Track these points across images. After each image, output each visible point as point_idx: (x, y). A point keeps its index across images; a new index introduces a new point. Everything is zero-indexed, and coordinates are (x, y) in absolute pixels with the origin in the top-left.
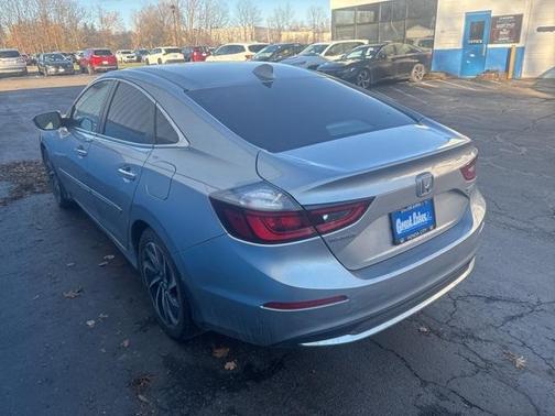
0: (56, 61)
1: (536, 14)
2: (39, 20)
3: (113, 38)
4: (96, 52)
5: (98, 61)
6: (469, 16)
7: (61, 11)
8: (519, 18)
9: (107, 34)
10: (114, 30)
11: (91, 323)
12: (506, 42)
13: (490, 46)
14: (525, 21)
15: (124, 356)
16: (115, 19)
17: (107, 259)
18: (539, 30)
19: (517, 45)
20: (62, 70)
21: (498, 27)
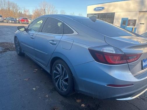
0: (12, 19)
1: (139, 20)
2: (7, 9)
3: (27, 16)
4: (23, 18)
5: (24, 21)
6: (123, 19)
7: (14, 7)
8: (135, 20)
9: (25, 15)
10: (27, 14)
11: (34, 89)
12: (132, 26)
13: (127, 27)
14: (137, 21)
15: (47, 100)
16: (28, 11)
17: (35, 71)
18: (141, 24)
19: (135, 27)
20: (13, 22)
21: (130, 22)
